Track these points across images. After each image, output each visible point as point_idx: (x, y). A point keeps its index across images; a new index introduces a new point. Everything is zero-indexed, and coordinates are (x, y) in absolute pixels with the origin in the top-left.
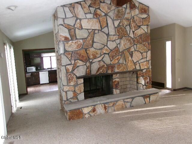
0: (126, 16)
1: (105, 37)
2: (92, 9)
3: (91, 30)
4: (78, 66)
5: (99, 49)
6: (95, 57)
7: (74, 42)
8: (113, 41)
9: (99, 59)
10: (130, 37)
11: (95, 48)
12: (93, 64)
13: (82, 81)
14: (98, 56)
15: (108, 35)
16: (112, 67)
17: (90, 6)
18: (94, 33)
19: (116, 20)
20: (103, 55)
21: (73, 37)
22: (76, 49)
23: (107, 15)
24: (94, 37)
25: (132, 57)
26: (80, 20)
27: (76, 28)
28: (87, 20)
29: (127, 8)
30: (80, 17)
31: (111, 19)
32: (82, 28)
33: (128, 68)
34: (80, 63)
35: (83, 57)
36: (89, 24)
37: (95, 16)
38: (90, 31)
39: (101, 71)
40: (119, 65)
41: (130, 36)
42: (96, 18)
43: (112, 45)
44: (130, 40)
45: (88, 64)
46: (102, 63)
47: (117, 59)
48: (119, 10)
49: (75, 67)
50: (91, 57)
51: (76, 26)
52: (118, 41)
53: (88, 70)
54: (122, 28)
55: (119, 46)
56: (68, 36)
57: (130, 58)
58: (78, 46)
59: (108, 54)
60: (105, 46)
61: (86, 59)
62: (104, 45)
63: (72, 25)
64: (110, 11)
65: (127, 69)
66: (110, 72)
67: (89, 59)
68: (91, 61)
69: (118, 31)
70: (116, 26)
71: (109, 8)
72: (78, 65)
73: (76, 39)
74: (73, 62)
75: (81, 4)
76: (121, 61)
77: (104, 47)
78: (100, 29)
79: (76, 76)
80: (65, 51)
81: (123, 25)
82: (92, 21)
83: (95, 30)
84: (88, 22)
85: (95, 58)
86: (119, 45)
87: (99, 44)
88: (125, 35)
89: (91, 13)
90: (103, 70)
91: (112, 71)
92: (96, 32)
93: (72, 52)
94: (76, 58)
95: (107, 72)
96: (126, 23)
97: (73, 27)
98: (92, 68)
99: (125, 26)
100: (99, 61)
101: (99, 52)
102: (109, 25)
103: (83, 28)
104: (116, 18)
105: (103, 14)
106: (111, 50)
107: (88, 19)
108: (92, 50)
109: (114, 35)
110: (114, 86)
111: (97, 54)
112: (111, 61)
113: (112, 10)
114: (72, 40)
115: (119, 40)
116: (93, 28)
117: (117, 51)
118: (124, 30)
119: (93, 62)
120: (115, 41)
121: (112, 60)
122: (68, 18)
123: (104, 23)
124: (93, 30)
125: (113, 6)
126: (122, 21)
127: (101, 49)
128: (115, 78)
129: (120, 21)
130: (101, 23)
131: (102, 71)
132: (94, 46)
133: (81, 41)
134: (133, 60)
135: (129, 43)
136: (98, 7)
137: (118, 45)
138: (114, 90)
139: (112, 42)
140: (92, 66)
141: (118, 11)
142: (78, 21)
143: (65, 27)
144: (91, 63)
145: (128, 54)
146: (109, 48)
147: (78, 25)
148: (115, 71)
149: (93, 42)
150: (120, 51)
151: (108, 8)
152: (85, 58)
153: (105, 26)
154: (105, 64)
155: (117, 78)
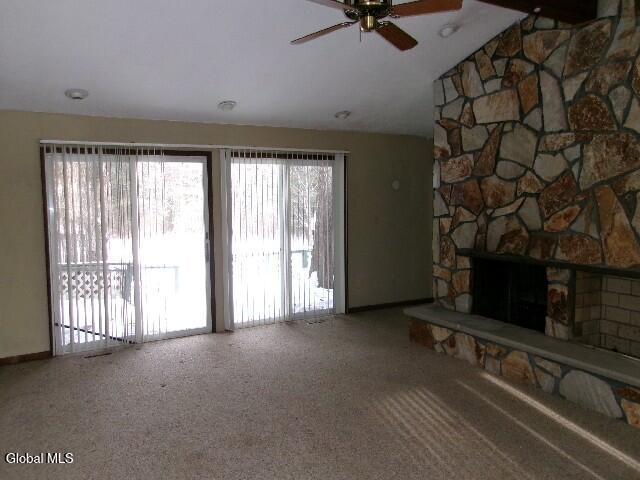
0: (614, 49)
1: (529, 142)
2: (500, 64)
3: (494, 125)
4: (461, 223)
5: (511, 180)
6: (499, 204)
7: (457, 160)
8: (554, 153)
9: (509, 210)
10: (628, 130)
11: (500, 177)
12: (494, 223)
13: (465, 262)
14: (506, 199)
15: (540, 134)
16: (546, 239)
17: (495, 57)
18: (502, 133)
19: (570, 76)
20: (522, 199)
21: (457, 148)
22: (461, 179)
23: (543, 68)
24: (500, 144)
25: (630, 214)
26: (472, 101)
27: (461, 124)
28: (485, 99)
29: (624, 12)
30: (472, 95)
31: (555, 77)
32: (475, 124)
33: (607, 256)
34: (466, 215)
35: (472, 199)
36: (491, 107)
37: (506, 83)
38: (491, 128)
39: (512, 246)
40: (570, 239)
41: (625, 125)
42: (509, 88)
43: (549, 167)
44: (626, 145)
45: (482, 220)
46: (515, 224)
47: (566, 216)
48: (584, 37)
49: (456, 224)
50: (490, 201)
51: (462, 121)
52: (574, 153)
53: (479, 237)
54: (590, 102)
55: (575, 170)
56: (448, 148)
57: (621, 217)
58: (463, 171)
59: (537, 196)
60: (527, 169)
61: (479, 207)
62: (524, 166)
63: (456, 118)
64: (550, 51)
65: (603, 259)
66: (536, 255)
67: (486, 207)
68: (489, 212)
69: (574, 113)
70: (569, 97)
71: (548, 44)
72: (461, 219)
73: (463, 153)
74: (452, 209)
75: (474, 60)
76: (579, 226)
77: (525, 173)
78: (518, 118)
79: (456, 247)
80: (442, 183)
81: (598, 87)
82: (499, 99)
83: (504, 123)
84: (488, 104)
85: (499, 207)
86: (577, 164)
87: (510, 165)
88: (604, 124)
89: (496, 77)
90: (517, 245)
91: (545, 253)
92: (507, 128)
93: (452, 185)
94: (458, 203)
95: (527, 252)
96: (608, 77)
97: (456, 124)
98: (489, 231)
99: (604, 91)
100: (508, 216)
101: (510, 187)
102: (547, 98)
103: (478, 122)
104: (571, 70)
105: (529, 68)
106: (548, 184)
107: (490, 94)
108: (493, 180)
109: (561, 132)
110: (551, 310)
111: (504, 193)
112: (544, 219)
113: (557, 44)
114: (454, 155)
115: (578, 146)
116: (499, 119)
117: (567, 186)
118: (599, 105)
119: (494, 215)
120: (561, 150)
121: (548, 219)
122: (449, 103)
123: (531, 97)
124: (499, 123)
125: (563, 32)
126: (595, 76)
127: (516, 180)
128: (554, 282)
129: (584, 75)
130: (522, 98)
131: (514, 249)
132: (498, 170)
133: (471, 157)
134: (634, 229)
135: (618, 158)
136: (514, 53)
137: (571, 164)
138: (548, 320)
139: (550, 156)
140: (490, 227)
141: (584, 42)
142: (468, 105)
143: (443, 127)
144: (490, 219)
145: (616, 199)
146: (538, 177)
147: (467, 117)
148: (553, 258)
149: (497, 158)
150: (582, 188)
151: (544, 45)
152: (475, 203)
153: (532, 104)
154: (523, 229)
155: (561, 283)
